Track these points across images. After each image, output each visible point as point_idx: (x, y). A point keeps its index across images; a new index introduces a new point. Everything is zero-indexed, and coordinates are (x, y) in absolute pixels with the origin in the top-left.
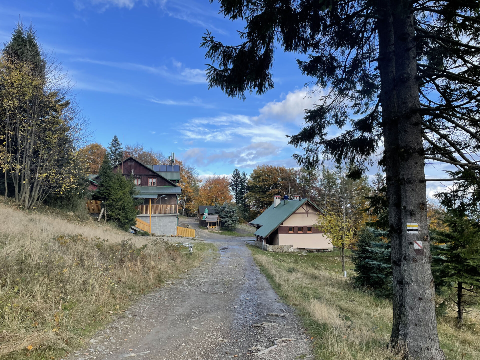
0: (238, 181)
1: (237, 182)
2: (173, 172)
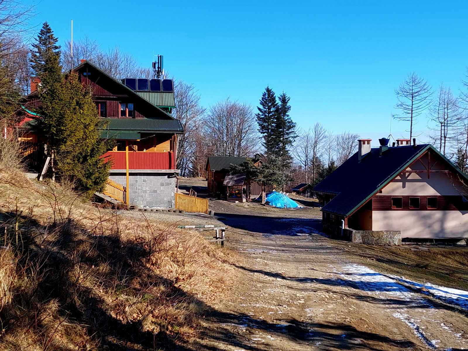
0: (271, 112)
1: (269, 114)
2: (162, 92)
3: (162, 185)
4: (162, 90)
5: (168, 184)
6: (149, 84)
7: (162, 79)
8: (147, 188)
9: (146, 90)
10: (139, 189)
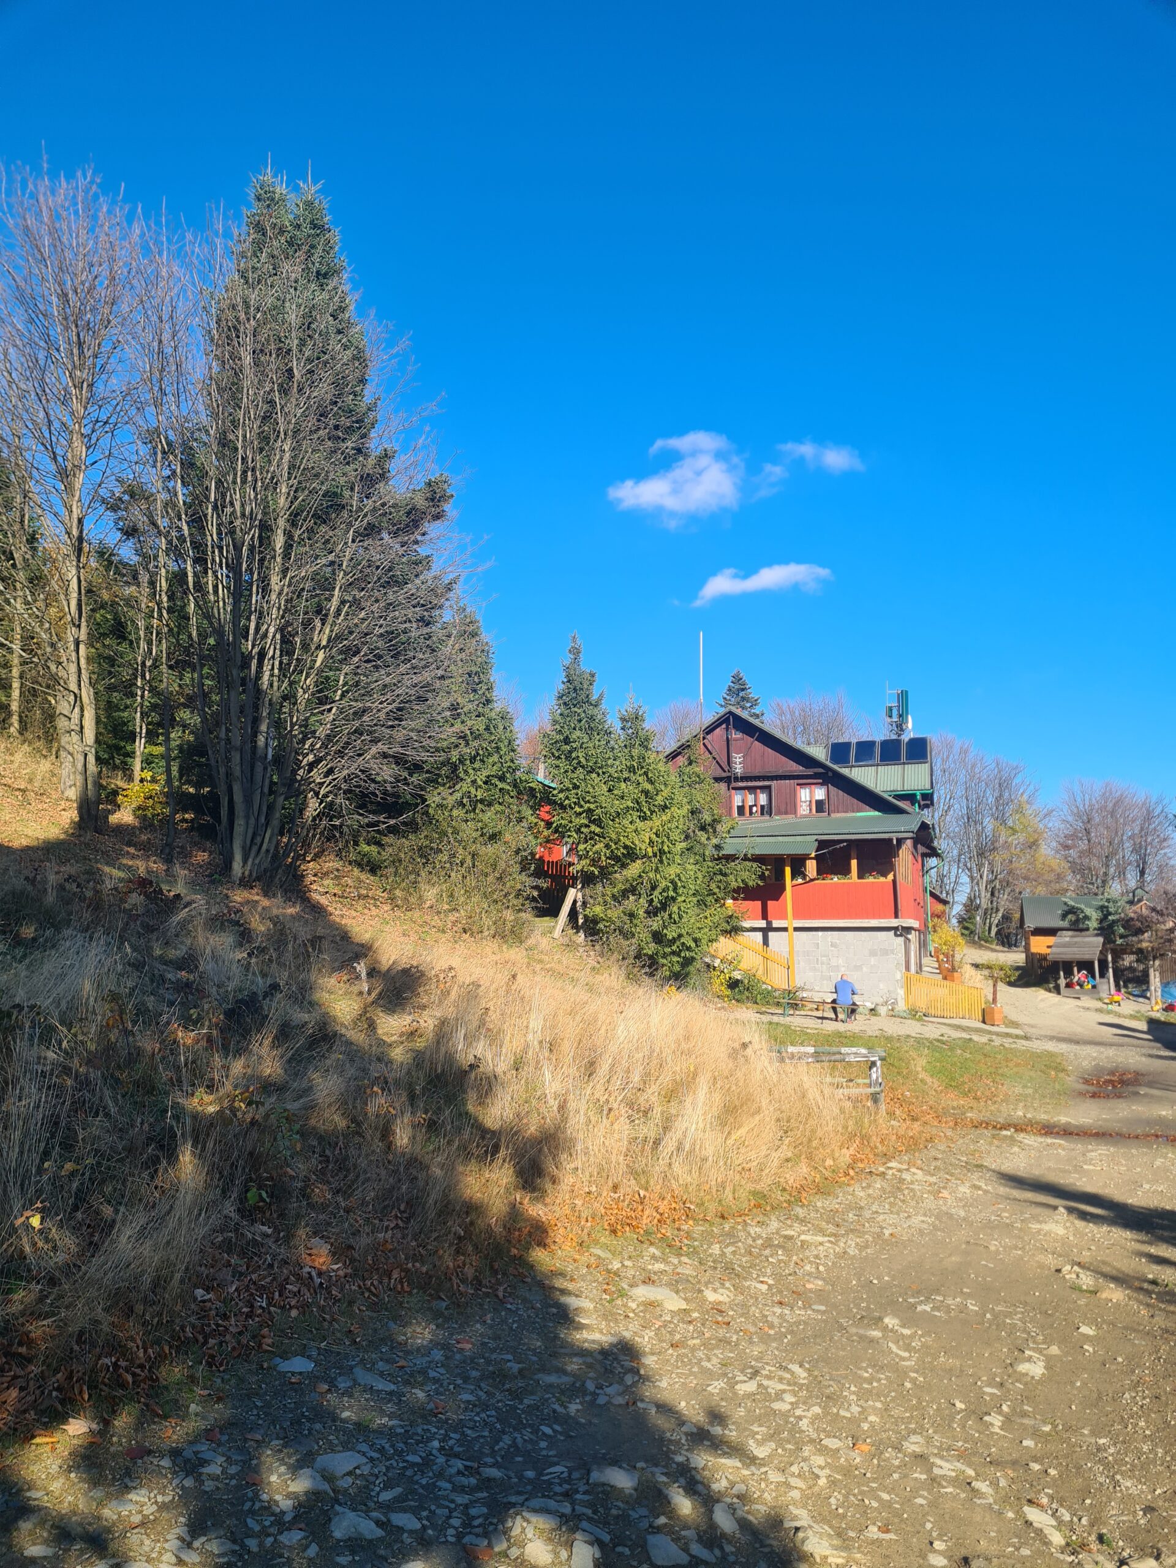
2: (904, 764)
3: (873, 953)
4: (903, 759)
5: (885, 952)
6: (878, 750)
7: (906, 738)
8: (840, 961)
9: (870, 762)
10: (822, 963)
